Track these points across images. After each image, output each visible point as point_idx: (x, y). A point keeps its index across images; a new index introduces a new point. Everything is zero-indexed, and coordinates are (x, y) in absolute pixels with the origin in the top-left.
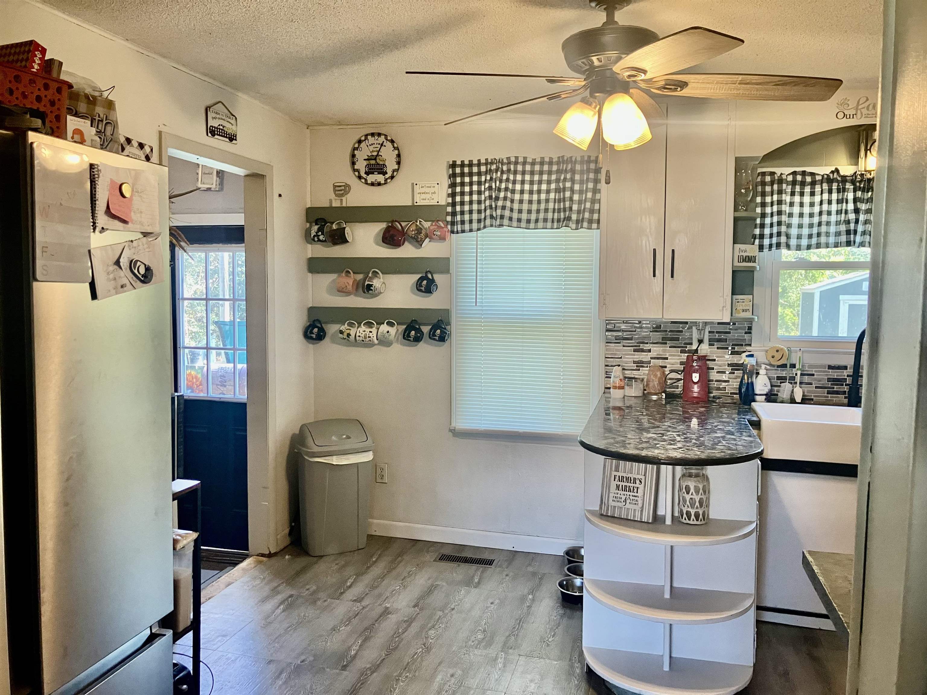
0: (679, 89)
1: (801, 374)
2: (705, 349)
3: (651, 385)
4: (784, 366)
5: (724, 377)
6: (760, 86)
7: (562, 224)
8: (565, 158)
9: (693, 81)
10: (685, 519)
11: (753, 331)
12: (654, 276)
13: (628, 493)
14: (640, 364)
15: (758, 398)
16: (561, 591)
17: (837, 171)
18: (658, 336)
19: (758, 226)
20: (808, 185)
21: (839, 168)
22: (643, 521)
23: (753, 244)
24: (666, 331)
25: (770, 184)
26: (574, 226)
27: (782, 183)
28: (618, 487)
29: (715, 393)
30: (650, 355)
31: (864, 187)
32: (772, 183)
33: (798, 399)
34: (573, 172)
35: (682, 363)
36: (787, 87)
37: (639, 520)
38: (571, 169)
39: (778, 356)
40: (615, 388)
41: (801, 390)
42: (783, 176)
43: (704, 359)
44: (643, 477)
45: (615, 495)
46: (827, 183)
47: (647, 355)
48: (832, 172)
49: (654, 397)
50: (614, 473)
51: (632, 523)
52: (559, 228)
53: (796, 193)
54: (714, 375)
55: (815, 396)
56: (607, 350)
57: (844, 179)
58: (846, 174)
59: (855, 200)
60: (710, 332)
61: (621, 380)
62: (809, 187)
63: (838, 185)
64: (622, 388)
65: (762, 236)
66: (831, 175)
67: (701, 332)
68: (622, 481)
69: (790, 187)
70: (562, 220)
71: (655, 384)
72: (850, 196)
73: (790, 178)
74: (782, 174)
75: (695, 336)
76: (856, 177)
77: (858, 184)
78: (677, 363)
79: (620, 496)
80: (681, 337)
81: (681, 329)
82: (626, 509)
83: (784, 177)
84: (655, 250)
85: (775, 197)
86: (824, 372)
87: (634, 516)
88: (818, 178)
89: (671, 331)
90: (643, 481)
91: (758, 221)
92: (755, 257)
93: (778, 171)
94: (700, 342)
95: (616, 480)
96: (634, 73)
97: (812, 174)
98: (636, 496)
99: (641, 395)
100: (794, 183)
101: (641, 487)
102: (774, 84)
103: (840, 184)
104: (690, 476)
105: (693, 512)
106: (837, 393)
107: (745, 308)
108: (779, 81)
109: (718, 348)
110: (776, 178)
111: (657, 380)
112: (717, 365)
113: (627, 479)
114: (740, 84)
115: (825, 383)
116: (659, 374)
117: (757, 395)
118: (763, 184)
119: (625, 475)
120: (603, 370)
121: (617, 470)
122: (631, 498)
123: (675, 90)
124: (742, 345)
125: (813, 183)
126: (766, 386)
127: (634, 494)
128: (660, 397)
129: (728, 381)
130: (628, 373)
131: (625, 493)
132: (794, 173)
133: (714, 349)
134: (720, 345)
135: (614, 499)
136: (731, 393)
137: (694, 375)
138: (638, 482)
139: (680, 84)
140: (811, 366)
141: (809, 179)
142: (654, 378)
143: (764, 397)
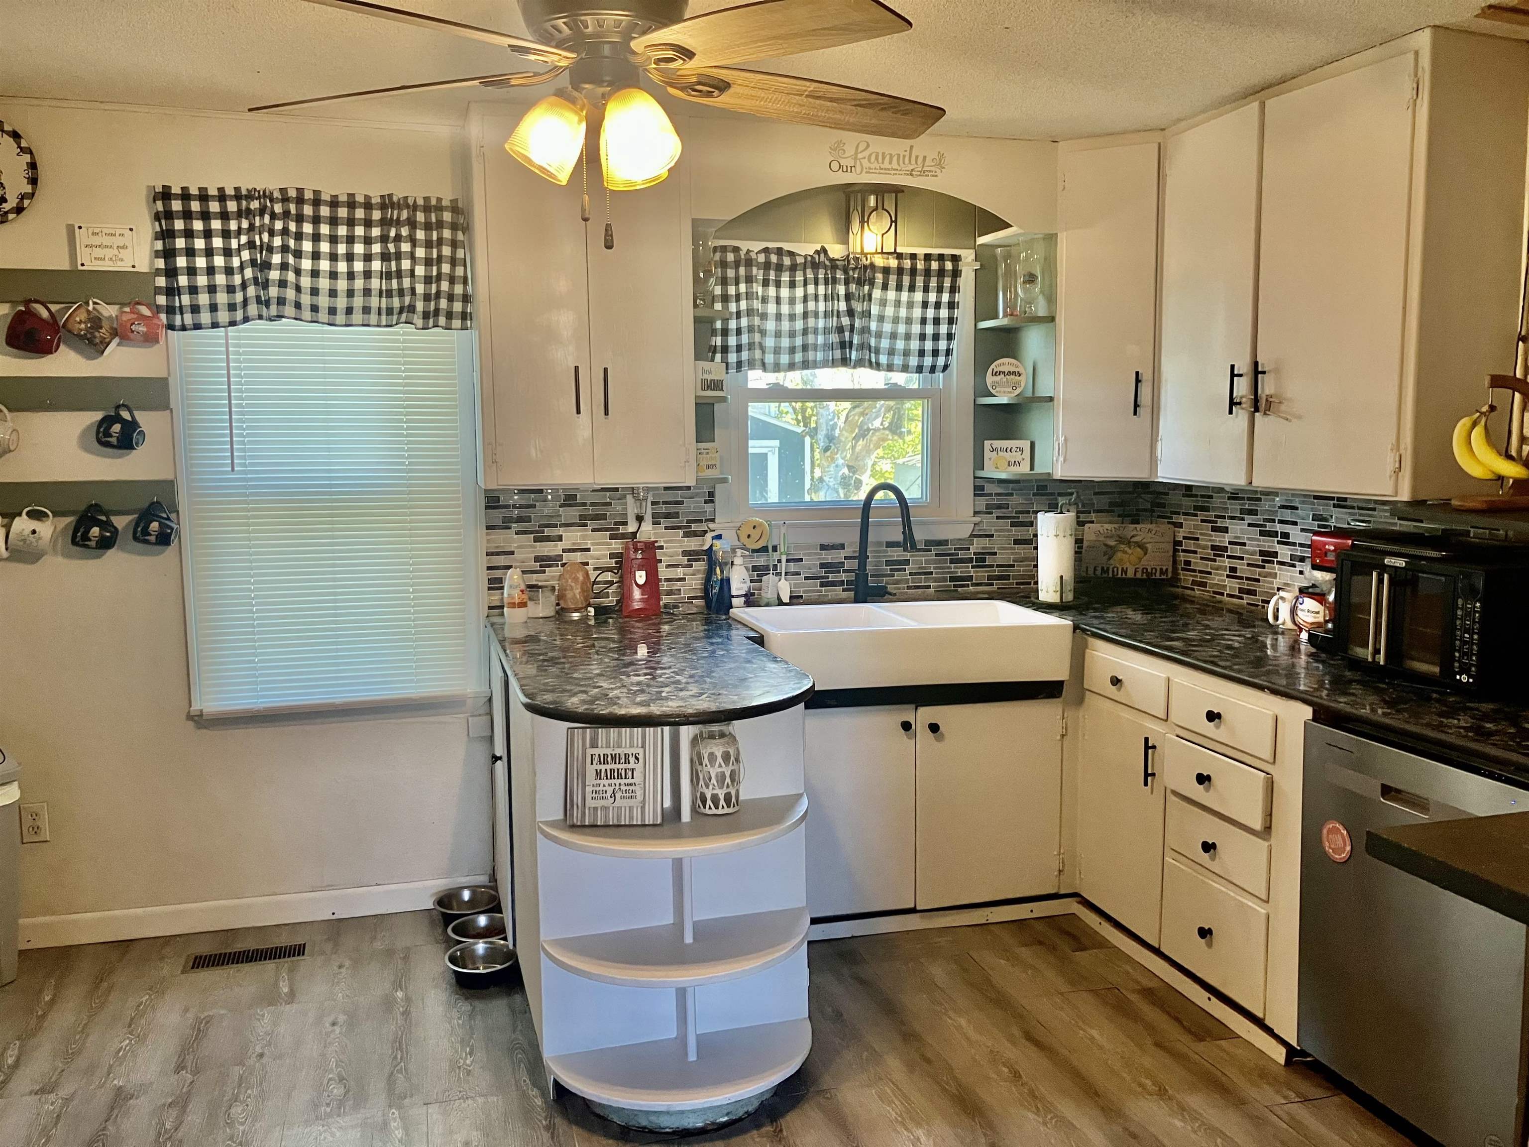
0: (716, 93)
1: (788, 561)
2: (647, 531)
3: (569, 595)
4: (765, 549)
5: (680, 572)
6: (835, 104)
7: (399, 319)
8: (395, 199)
9: (740, 82)
10: (710, 808)
11: (718, 498)
12: (578, 412)
13: (617, 782)
14: (545, 562)
15: (735, 601)
16: (455, 972)
17: (824, 250)
18: (572, 514)
19: (719, 332)
20: (786, 271)
21: (827, 247)
22: (647, 823)
23: (712, 360)
24: (585, 504)
25: (733, 265)
26: (420, 322)
27: (751, 265)
28: (598, 774)
29: (665, 600)
30: (561, 545)
31: (859, 279)
32: (737, 264)
33: (786, 599)
34: (412, 224)
35: (612, 556)
36: (870, 111)
37: (639, 823)
38: (408, 219)
39: (755, 534)
40: (512, 605)
41: (787, 583)
42: (751, 254)
43: (651, 547)
44: (641, 751)
45: (595, 789)
46: (812, 268)
47: (556, 546)
48: (817, 252)
49: (576, 616)
50: (590, 751)
51: (627, 830)
52: (391, 326)
53: (771, 282)
54: (663, 572)
55: (804, 592)
56: (488, 541)
57: (834, 264)
58: (836, 257)
59: (848, 297)
60: (653, 503)
61: (522, 591)
62: (788, 273)
63: (826, 274)
64: (523, 605)
65: (725, 349)
66: (816, 257)
67: (641, 504)
68: (606, 762)
69: (762, 272)
70: (396, 311)
71: (575, 593)
72: (841, 290)
73: (762, 258)
74: (748, 251)
75: (632, 510)
76: (849, 261)
77: (851, 273)
78: (605, 556)
79: (604, 789)
80: (608, 514)
81: (608, 500)
82: (615, 809)
83: (753, 255)
84: (576, 368)
85: (743, 287)
86: (816, 554)
87: (631, 818)
88: (800, 260)
89: (592, 504)
90: (641, 757)
91: (718, 325)
92: (722, 381)
93: (744, 246)
94: (640, 519)
95: (594, 762)
96: (670, 54)
97: (791, 254)
98: (631, 785)
99: (553, 614)
100: (767, 266)
101: (639, 767)
102: (856, 103)
103: (829, 272)
104: (712, 736)
105: (721, 794)
106: (833, 584)
107: (710, 463)
108: (865, 100)
109: (666, 528)
110: (743, 257)
111: (579, 587)
112: (665, 555)
113: (613, 757)
114: (807, 96)
115: (817, 571)
116: (580, 576)
117: (733, 597)
118: (724, 264)
119: (609, 751)
120: (484, 576)
121: (594, 745)
122: (623, 788)
123: (709, 94)
124: (701, 521)
125: (793, 268)
126: (745, 583)
127: (627, 781)
128: (585, 613)
129: (683, 579)
130: (534, 579)
131: (613, 781)
132: (766, 250)
133: (661, 529)
134: (670, 522)
135: (594, 795)
136: (689, 598)
137: (638, 573)
138: (632, 759)
139: (721, 84)
140: (797, 547)
141: (787, 261)
142: (573, 584)
143: (743, 599)
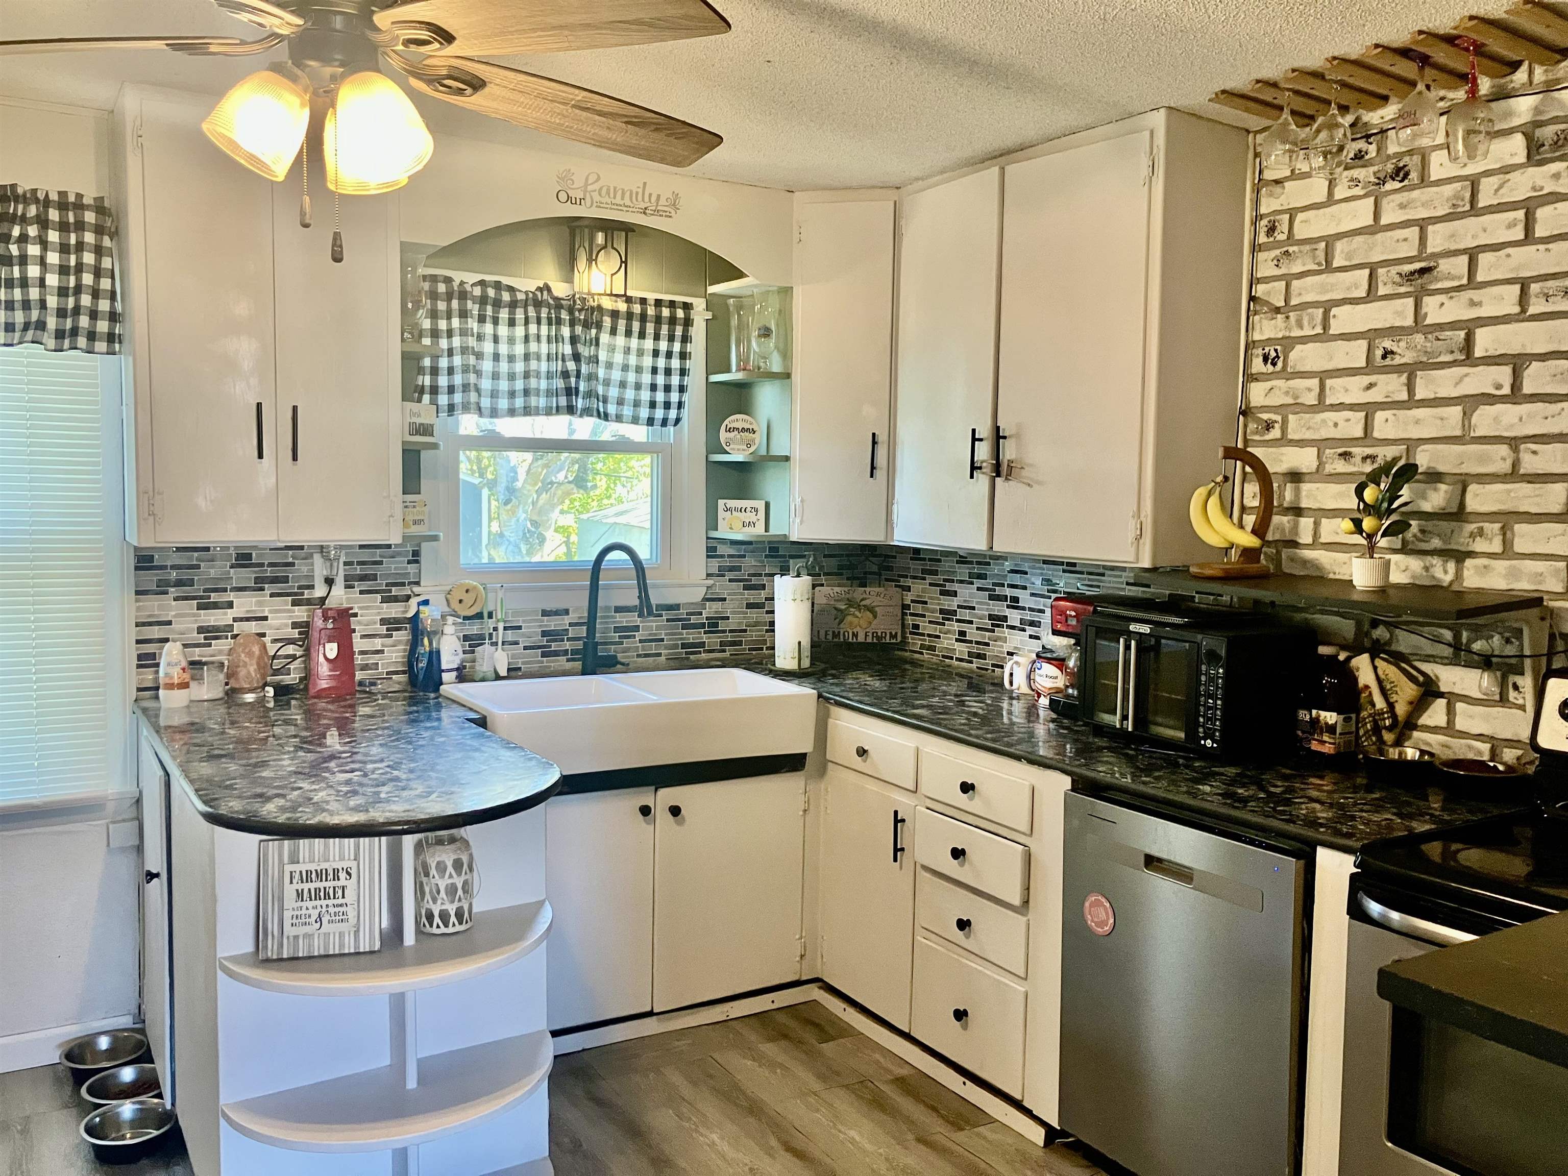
0: (469, 91)
1: (505, 628)
2: (339, 596)
3: (242, 673)
4: (479, 616)
5: (378, 643)
6: (604, 119)
7: (21, 337)
8: (20, 191)
9: (498, 81)
10: (438, 927)
11: (423, 559)
12: (260, 456)
13: (324, 903)
14: (211, 633)
15: (446, 677)
16: (94, 1145)
17: (547, 288)
18: (246, 576)
19: (428, 371)
20: (505, 307)
21: (551, 284)
22: (362, 950)
23: (419, 400)
24: (262, 565)
25: (445, 297)
26: (51, 343)
27: (466, 299)
28: (300, 895)
29: (359, 676)
30: (231, 614)
31: (586, 320)
32: (449, 296)
33: (503, 673)
34: (43, 223)
35: (295, 625)
36: (642, 132)
37: (352, 951)
38: (38, 216)
39: (469, 599)
40: (170, 686)
41: (505, 654)
42: (465, 285)
43: (344, 616)
44: (353, 864)
45: (295, 913)
46: (535, 306)
47: (226, 614)
48: (540, 289)
49: (250, 697)
50: (288, 868)
52: (11, 345)
53: (488, 319)
54: (358, 644)
55: (523, 663)
56: (138, 609)
57: (558, 304)
58: (560, 296)
59: (574, 340)
60: (345, 564)
61: (183, 669)
62: (507, 310)
63: (549, 313)
64: (184, 685)
65: (434, 390)
66: (539, 294)
67: (331, 565)
68: (309, 879)
69: (477, 306)
70: (19, 327)
71: (250, 671)
72: (566, 331)
73: (477, 291)
74: (462, 283)
75: (320, 569)
76: (574, 301)
77: (577, 313)
78: (286, 625)
79: (308, 912)
80: (291, 575)
81: (291, 560)
82: (322, 937)
83: (469, 289)
84: (259, 406)
85: (456, 322)
86: (536, 620)
87: (342, 945)
88: (521, 296)
89: (271, 565)
90: (354, 872)
91: (427, 362)
92: (432, 426)
93: (458, 276)
94: (329, 582)
95: (295, 881)
96: (424, 35)
97: (511, 289)
98: (341, 905)
99: (221, 695)
100: (483, 300)
101: (351, 885)
102: (626, 120)
103: (552, 311)
104: (440, 842)
105: (452, 909)
106: (556, 654)
107: (417, 518)
108: (636, 117)
109: (361, 592)
110: (456, 288)
111: (254, 662)
112: (359, 623)
113: (319, 875)
114: (574, 106)
115: (538, 639)
116: (256, 649)
117: (443, 671)
118: (434, 296)
119: (313, 867)
120: (132, 652)
121: (294, 860)
122: (332, 910)
123: (460, 92)
124: (403, 584)
125: (513, 305)
126: (457, 655)
127: (336, 902)
128: (262, 694)
129: (382, 652)
130: (197, 654)
131: (318, 903)
132: (482, 283)
133: (355, 593)
134: (365, 586)
135: (294, 921)
136: (388, 673)
137: (328, 646)
138: (343, 875)
139: (475, 82)
140: (516, 613)
141: (506, 297)
142: (247, 660)
143: (454, 674)
